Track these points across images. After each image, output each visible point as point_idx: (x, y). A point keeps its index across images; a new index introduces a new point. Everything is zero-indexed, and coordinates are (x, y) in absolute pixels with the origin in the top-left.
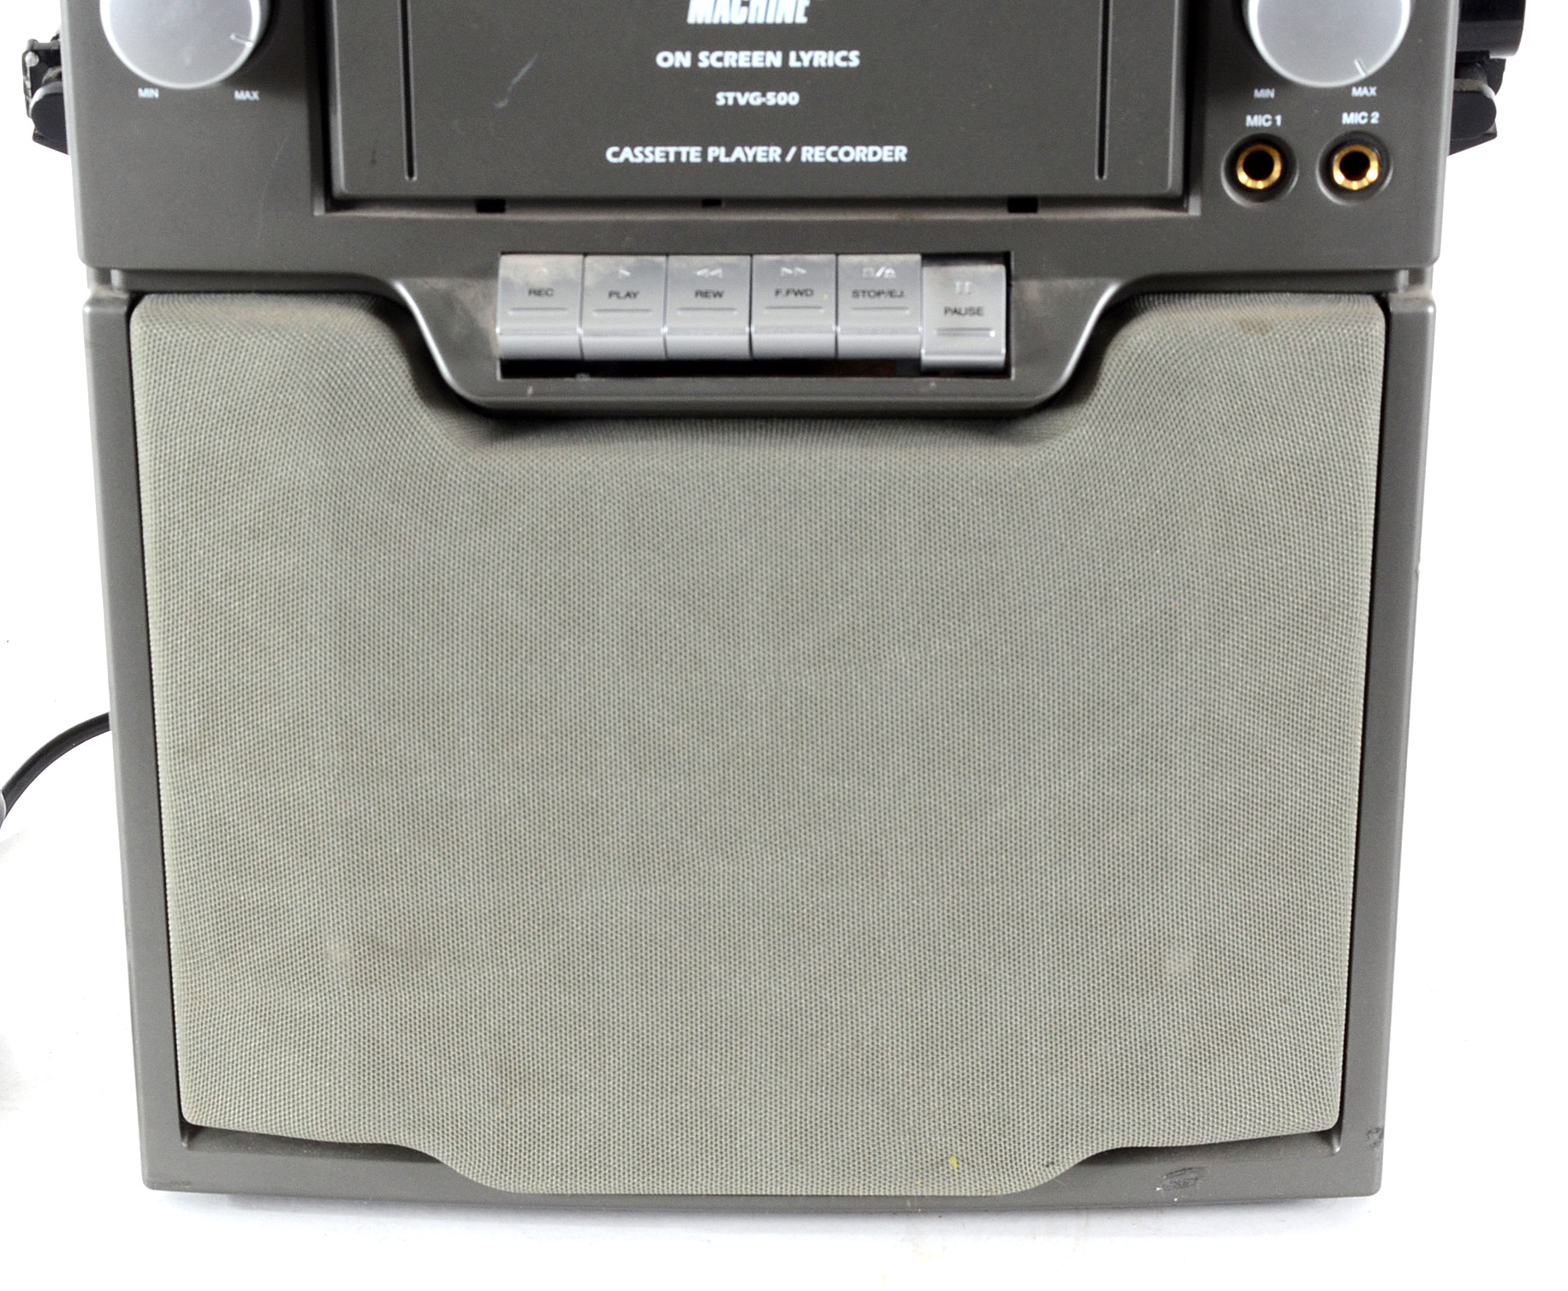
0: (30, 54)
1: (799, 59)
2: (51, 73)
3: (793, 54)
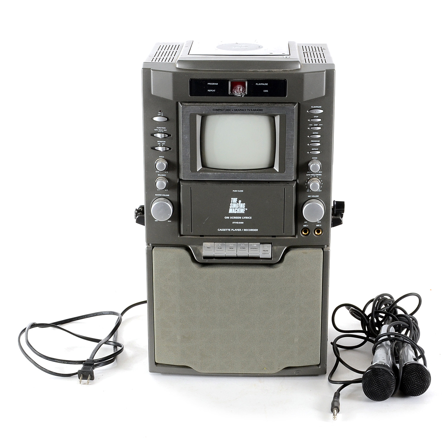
2: (139, 213)
3: (243, 217)
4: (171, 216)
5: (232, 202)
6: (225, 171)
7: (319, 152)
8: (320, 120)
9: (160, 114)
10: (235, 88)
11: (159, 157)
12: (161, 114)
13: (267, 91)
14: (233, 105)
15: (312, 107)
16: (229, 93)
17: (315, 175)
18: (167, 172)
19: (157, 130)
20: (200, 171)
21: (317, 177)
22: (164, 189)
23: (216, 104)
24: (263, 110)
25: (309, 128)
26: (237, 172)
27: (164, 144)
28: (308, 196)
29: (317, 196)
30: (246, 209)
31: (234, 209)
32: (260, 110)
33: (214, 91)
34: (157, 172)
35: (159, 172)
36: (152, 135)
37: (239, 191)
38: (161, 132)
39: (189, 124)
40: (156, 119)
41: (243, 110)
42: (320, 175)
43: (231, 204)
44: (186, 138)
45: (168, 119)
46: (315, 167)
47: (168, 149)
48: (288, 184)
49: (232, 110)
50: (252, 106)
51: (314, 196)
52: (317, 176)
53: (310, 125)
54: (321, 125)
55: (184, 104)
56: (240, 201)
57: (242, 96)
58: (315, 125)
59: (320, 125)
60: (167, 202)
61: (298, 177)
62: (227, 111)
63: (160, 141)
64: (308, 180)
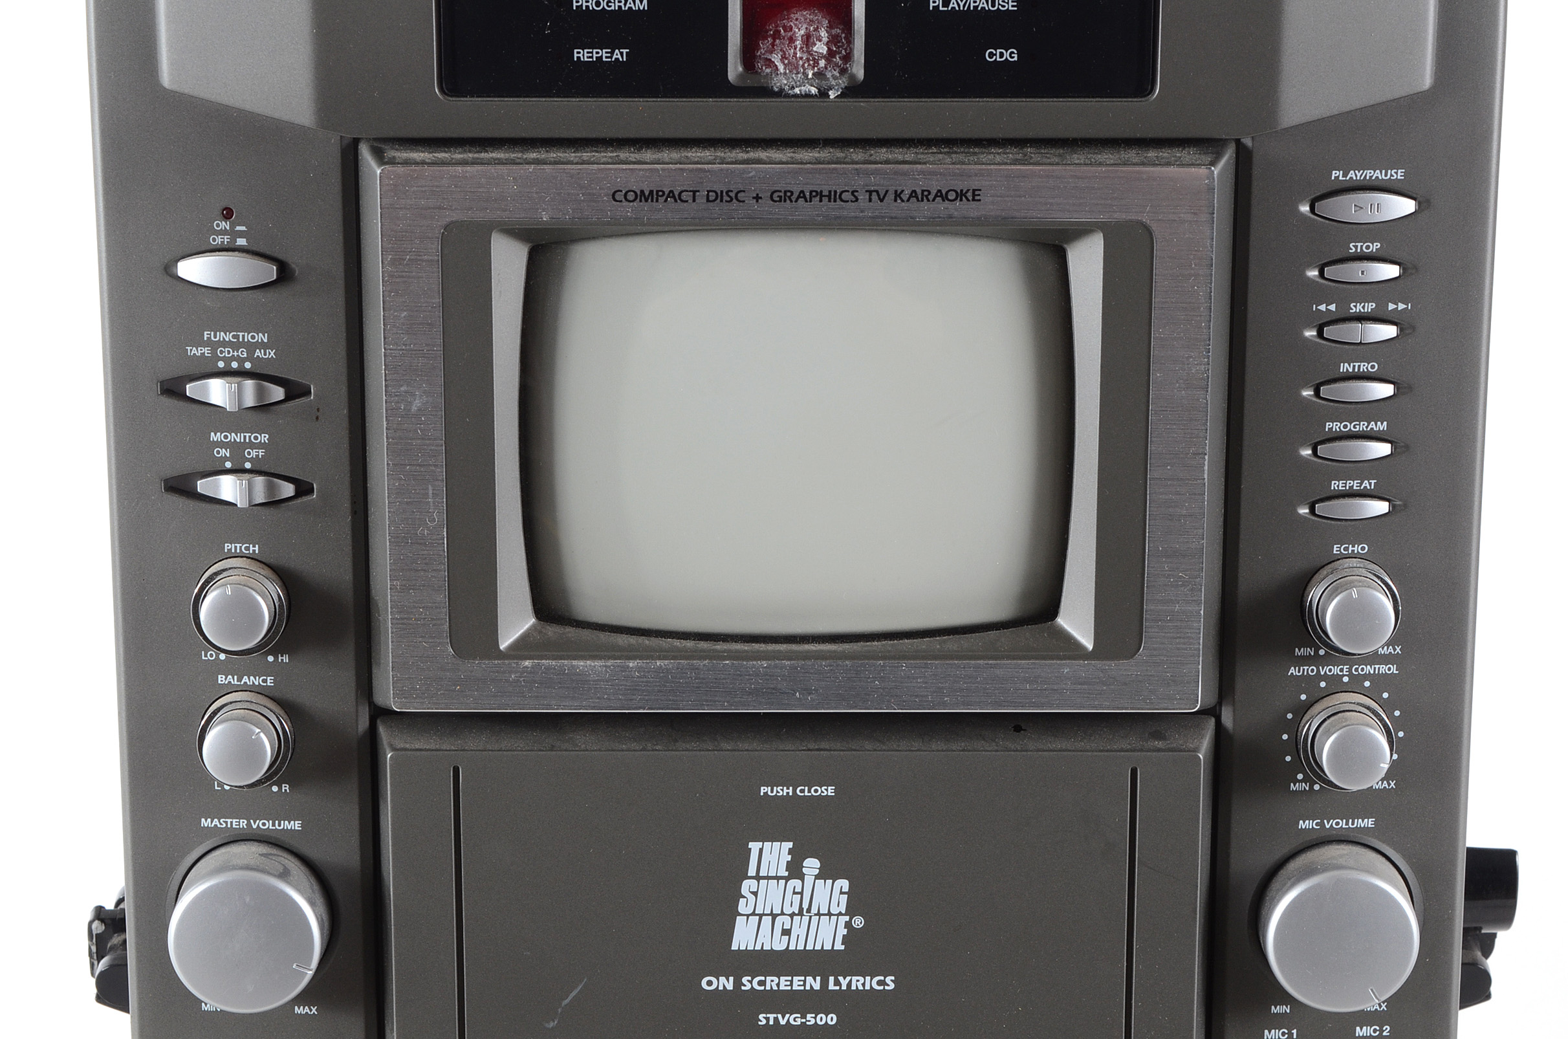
0: (96, 922)
1: (837, 983)
2: (116, 940)
3: (832, 979)
4: (310, 973)
5: (752, 872)
6: (703, 645)
7: (1380, 507)
8: (1390, 271)
9: (224, 232)
10: (777, 35)
11: (227, 546)
12: (235, 235)
13: (1010, 55)
14: (759, 161)
15: (1335, 174)
16: (734, 69)
17: (1350, 675)
18: (286, 659)
19: (206, 351)
20: (523, 647)
21: (1367, 684)
22: (259, 782)
23: (634, 156)
24: (985, 198)
25: (1310, 333)
26: (789, 656)
27: (261, 453)
28: (1302, 825)
29: (1360, 823)
30: (858, 922)
31: (767, 920)
32: (961, 195)
33: (622, 54)
34: (211, 655)
35: (222, 656)
36: (173, 389)
37: (804, 791)
38: (235, 365)
39: (437, 300)
40: (193, 270)
41: (833, 196)
42: (1383, 669)
43: (747, 886)
44: (414, 408)
45: (285, 274)
46: (1352, 614)
47: (288, 490)
48: (1158, 736)
49: (757, 198)
50: (904, 162)
51: (1343, 824)
52: (1367, 677)
53: (1323, 307)
54: (1401, 306)
55: (397, 154)
56: (812, 865)
57: (823, 94)
58: (1357, 308)
59: (1391, 306)
60: (284, 875)
61: (1225, 687)
62: (716, 208)
63: (232, 437)
64: (1302, 710)
